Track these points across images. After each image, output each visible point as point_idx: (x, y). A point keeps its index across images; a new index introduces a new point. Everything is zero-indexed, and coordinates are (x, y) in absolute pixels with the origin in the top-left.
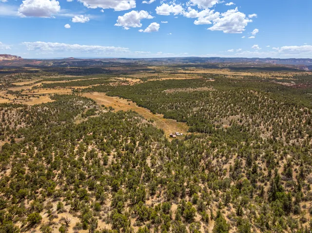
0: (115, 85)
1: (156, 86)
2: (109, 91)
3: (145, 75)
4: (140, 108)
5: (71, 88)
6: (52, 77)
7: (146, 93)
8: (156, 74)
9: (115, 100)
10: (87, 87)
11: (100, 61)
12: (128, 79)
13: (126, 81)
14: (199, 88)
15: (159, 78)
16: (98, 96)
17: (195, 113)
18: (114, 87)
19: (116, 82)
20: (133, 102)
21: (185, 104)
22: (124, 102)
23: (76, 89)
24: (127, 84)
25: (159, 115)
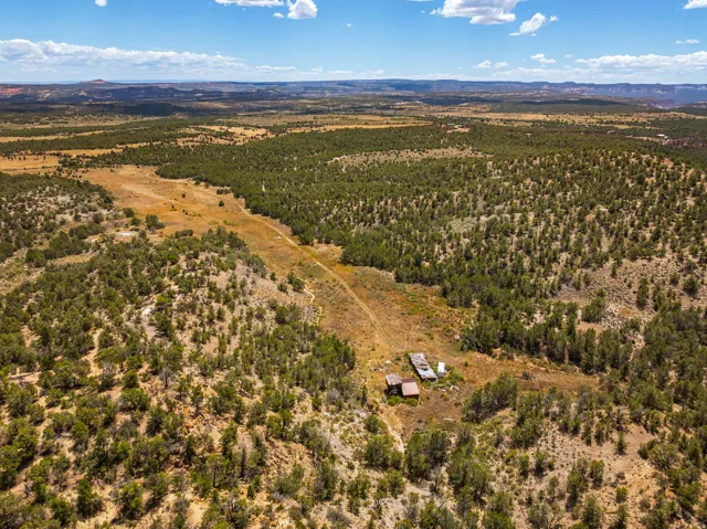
0: (190, 144)
1: (311, 146)
2: (171, 160)
3: (281, 120)
4: (257, 217)
5: (58, 155)
6: (29, 126)
7: (278, 166)
8: (309, 118)
9: (181, 189)
10: (109, 151)
11: (171, 89)
12: (232, 130)
13: (227, 133)
14: (435, 151)
15: (316, 126)
16: (130, 179)
17: (465, 242)
18: (186, 151)
19: (196, 135)
20: (237, 196)
21: (413, 204)
22: (205, 195)
23: (74, 156)
24: (228, 142)
25: (323, 248)
